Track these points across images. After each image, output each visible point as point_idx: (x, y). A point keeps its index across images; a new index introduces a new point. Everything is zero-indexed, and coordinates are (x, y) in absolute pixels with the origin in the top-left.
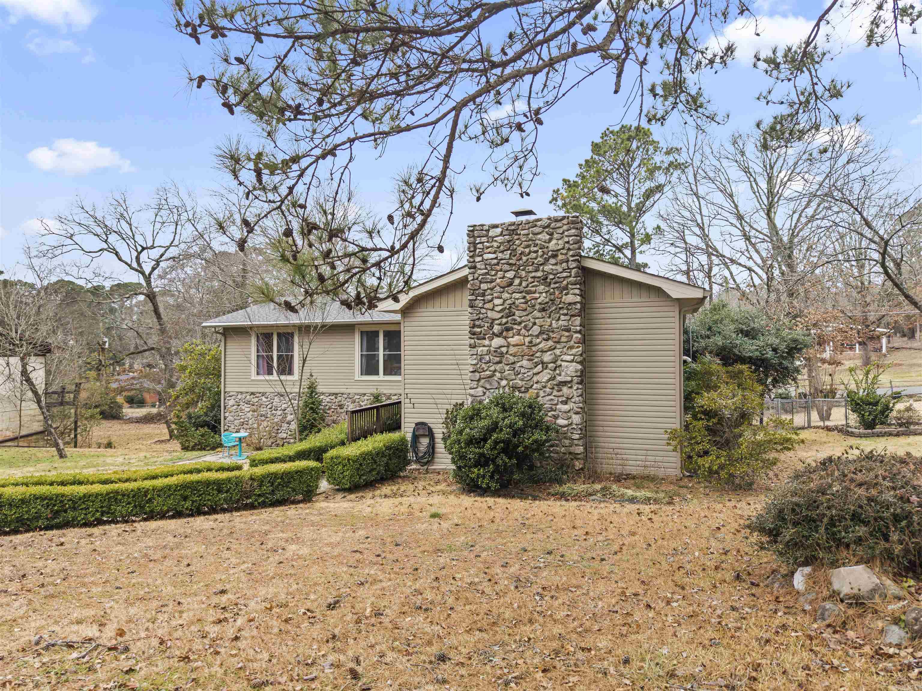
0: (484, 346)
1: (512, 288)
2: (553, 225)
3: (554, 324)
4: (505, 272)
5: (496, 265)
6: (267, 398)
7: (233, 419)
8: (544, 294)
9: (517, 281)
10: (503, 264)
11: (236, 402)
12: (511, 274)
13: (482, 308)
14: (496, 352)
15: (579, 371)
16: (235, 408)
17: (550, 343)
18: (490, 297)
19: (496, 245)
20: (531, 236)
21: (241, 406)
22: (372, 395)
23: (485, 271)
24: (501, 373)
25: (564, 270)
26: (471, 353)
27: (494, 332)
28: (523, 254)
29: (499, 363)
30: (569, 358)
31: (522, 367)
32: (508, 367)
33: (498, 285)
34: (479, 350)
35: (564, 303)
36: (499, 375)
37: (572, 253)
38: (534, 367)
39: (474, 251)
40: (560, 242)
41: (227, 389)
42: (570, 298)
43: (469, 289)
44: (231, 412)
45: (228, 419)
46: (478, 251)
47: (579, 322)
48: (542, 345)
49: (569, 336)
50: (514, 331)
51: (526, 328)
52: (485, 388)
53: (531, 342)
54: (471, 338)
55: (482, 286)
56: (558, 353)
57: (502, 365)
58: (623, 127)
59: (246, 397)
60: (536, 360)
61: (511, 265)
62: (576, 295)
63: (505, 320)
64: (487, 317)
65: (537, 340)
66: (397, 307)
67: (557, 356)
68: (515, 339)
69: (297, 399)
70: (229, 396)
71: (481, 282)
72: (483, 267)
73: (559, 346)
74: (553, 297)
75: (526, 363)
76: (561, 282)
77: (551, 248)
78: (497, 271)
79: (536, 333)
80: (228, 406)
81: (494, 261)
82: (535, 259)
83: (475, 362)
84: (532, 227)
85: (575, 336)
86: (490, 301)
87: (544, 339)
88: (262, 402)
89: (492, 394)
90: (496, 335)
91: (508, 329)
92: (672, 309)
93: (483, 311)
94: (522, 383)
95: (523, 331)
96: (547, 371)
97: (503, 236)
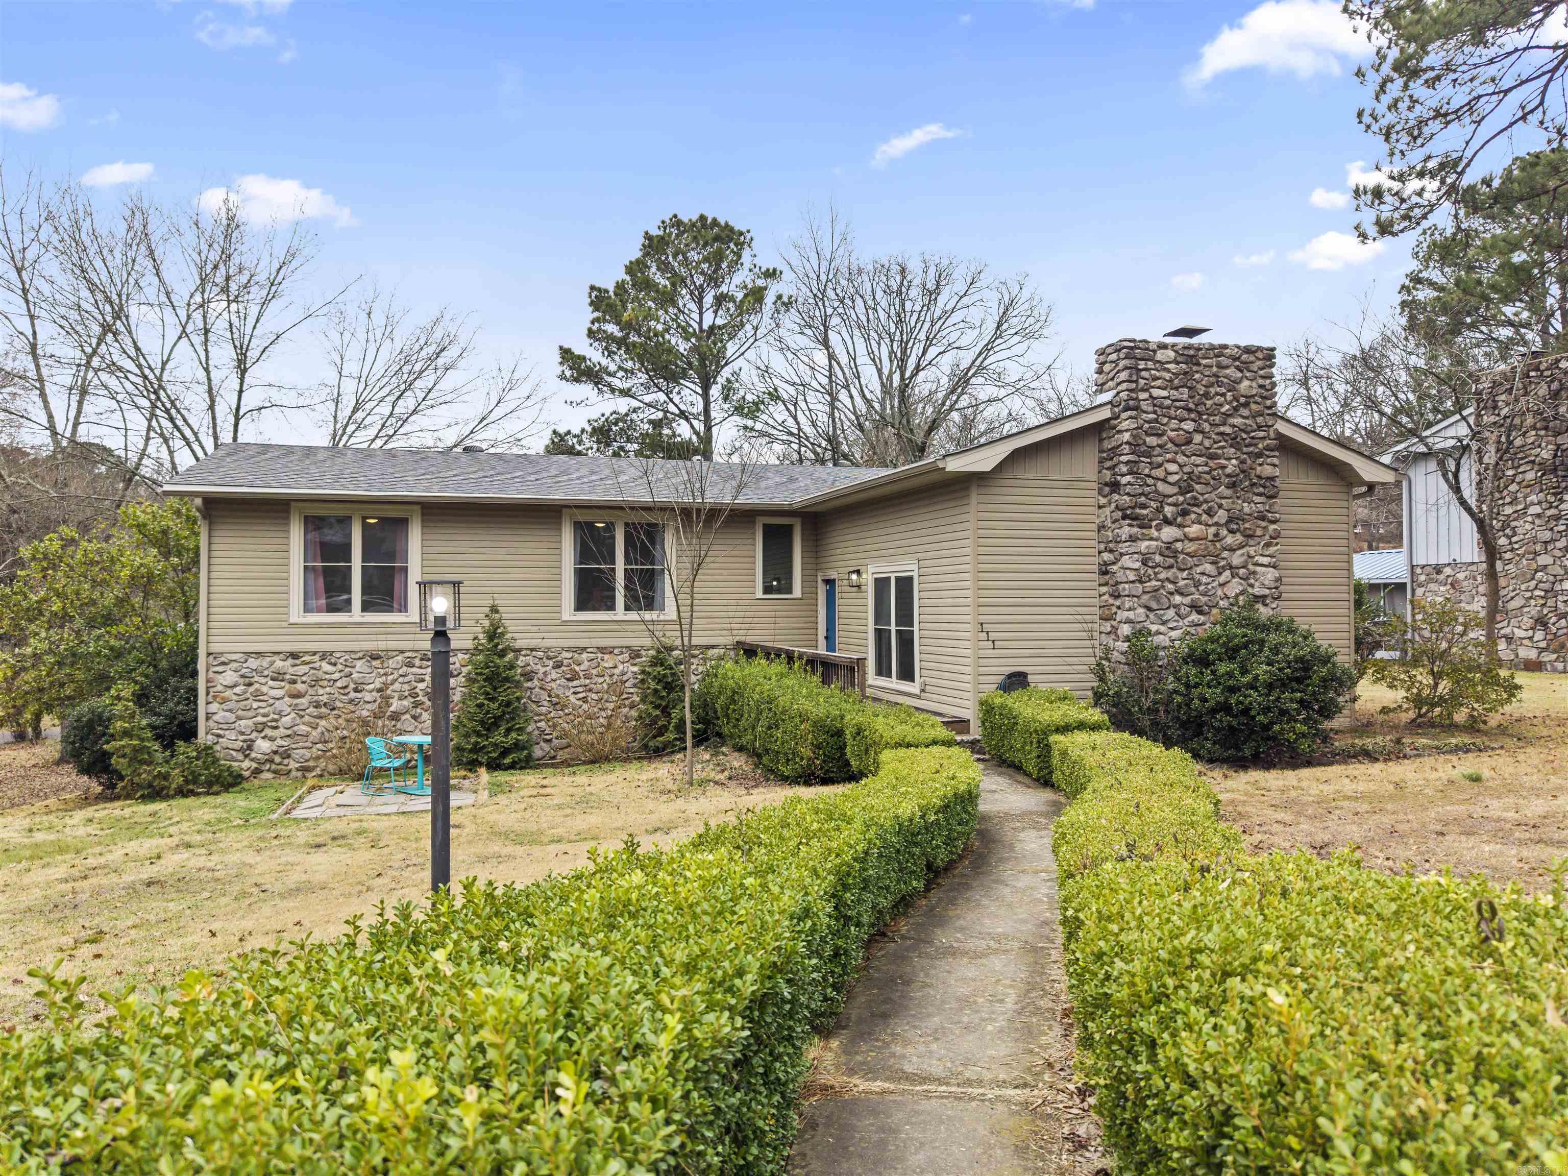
0: (1152, 539)
1: (1188, 449)
2: (1244, 357)
3: (1247, 508)
4: (1181, 421)
5: (1169, 408)
6: (335, 665)
7: (231, 717)
8: (1234, 462)
9: (1198, 438)
10: (1178, 408)
11: (242, 676)
12: (1189, 426)
13: (1149, 476)
14: (1169, 550)
15: (1279, 580)
16: (237, 690)
17: (1239, 536)
18: (1160, 459)
19: (1167, 376)
20: (1215, 369)
21: (256, 686)
22: (601, 650)
23: (1154, 416)
24: (1174, 583)
25: (1259, 427)
26: (1131, 550)
27: (1165, 516)
28: (1206, 395)
29: (1171, 567)
30: (1265, 560)
31: (1203, 574)
32: (1185, 574)
33: (1171, 440)
34: (1143, 545)
35: (1259, 477)
36: (1170, 587)
37: (1268, 403)
38: (1220, 574)
39: (1136, 382)
40: (1254, 384)
41: (215, 648)
42: (1268, 471)
43: (1127, 443)
44: (224, 701)
45: (215, 718)
46: (1142, 382)
47: (1276, 508)
48: (1230, 540)
49: (1265, 528)
50: (1193, 516)
51: (1210, 513)
52: (1149, 609)
53: (1216, 535)
54: (1130, 525)
55: (1148, 439)
56: (1252, 553)
57: (1174, 570)
58: (703, 218)
59: (273, 662)
60: (1222, 563)
61: (1190, 410)
62: (1275, 465)
63: (1181, 499)
64: (1156, 491)
65: (1224, 532)
66: (987, 466)
67: (1250, 557)
68: (1194, 530)
69: (417, 662)
70: (223, 663)
71: (1148, 434)
72: (1150, 409)
73: (1251, 542)
74: (1245, 467)
75: (1209, 568)
76: (1256, 445)
77: (1243, 392)
78: (1170, 418)
79: (1223, 521)
80: (219, 688)
81: (1168, 402)
82: (1221, 405)
83: (1137, 565)
84: (1216, 356)
85: (1272, 527)
86: (1160, 465)
87: (1232, 532)
88: (320, 674)
89: (1159, 617)
90: (1168, 522)
91: (1185, 513)
92: (1345, 496)
93: (1150, 481)
94: (1204, 599)
95: (1204, 517)
96: (1237, 580)
97: (1178, 363)
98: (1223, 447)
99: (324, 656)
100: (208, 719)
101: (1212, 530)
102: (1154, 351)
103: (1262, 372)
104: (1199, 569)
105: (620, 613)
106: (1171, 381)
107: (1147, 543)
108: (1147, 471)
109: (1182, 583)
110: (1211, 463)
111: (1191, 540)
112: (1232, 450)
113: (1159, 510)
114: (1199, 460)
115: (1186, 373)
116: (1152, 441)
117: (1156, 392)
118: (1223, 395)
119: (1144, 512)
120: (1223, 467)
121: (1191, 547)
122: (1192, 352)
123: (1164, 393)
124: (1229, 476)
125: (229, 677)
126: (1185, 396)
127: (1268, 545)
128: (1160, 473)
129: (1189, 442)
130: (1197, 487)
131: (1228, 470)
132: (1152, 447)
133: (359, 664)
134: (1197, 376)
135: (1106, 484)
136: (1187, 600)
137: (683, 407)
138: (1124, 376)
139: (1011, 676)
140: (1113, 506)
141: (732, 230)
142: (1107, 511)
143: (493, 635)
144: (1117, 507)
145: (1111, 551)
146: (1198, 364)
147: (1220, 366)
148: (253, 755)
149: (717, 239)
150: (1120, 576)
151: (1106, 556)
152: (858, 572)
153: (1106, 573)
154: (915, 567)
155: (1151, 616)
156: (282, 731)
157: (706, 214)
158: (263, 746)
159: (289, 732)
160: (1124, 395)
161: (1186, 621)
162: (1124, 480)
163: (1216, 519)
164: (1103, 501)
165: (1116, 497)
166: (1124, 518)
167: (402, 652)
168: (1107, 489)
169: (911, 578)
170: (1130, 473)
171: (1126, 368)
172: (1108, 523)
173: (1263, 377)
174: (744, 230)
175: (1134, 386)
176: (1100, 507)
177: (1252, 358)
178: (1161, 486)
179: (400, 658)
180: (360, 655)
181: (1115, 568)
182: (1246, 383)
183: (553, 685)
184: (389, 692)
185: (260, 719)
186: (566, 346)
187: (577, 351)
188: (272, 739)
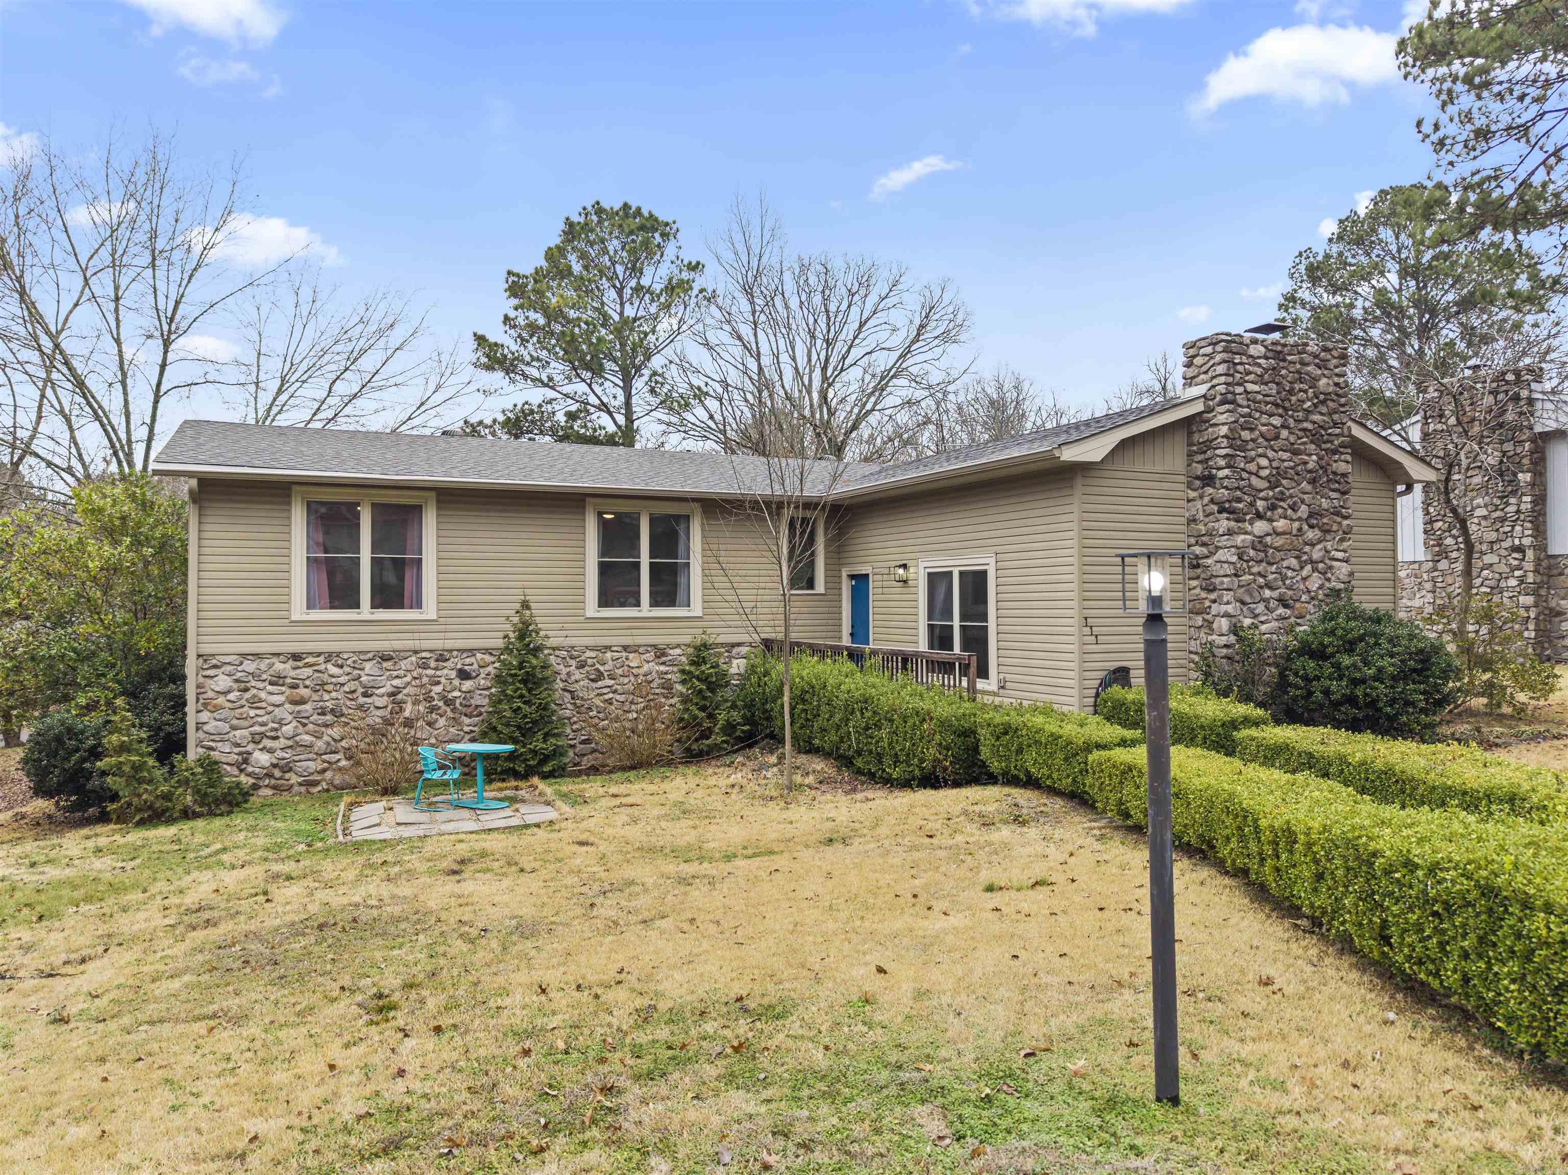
0: (1246, 533)
1: (1276, 444)
2: (1323, 355)
3: (1325, 503)
4: (1270, 416)
5: (1259, 402)
6: (341, 667)
7: (225, 727)
8: (1314, 457)
9: (1284, 433)
10: (1267, 403)
11: (237, 681)
12: (1277, 421)
13: (1243, 470)
14: (1260, 544)
15: (1351, 574)
16: (231, 696)
17: (1317, 531)
18: (1253, 453)
19: (1259, 371)
20: (1298, 366)
21: (254, 691)
22: (625, 648)
23: (1246, 410)
24: (1264, 577)
25: (1335, 424)
26: (1229, 544)
27: (1257, 510)
28: (1291, 392)
29: (1261, 561)
30: (1340, 555)
31: (1288, 568)
32: (1274, 568)
33: (1262, 435)
34: (1240, 539)
35: (1334, 473)
36: (1261, 580)
37: (1343, 400)
38: (1302, 568)
39: (1232, 375)
40: (1331, 382)
41: (206, 649)
42: (1342, 467)
43: (1225, 436)
44: (217, 708)
45: (206, 728)
46: (1238, 376)
47: (1349, 504)
48: (1311, 535)
49: (1340, 523)
50: (1280, 511)
51: (1294, 508)
52: (1243, 603)
53: (1300, 530)
54: (1228, 519)
55: (1243, 433)
56: (1329, 547)
57: (1264, 564)
58: (626, 206)
59: (271, 666)
60: (1305, 558)
61: (1277, 405)
62: (1348, 462)
63: (1271, 493)
64: (1250, 486)
65: (1306, 527)
66: (1097, 457)
67: (1327, 552)
68: (1281, 524)
69: (433, 664)
70: (215, 667)
71: (1243, 429)
72: (1245, 403)
73: (1328, 537)
74: (1323, 463)
75: (1293, 562)
76: (1332, 442)
77: (1322, 389)
78: (1262, 413)
79: (1305, 516)
80: (211, 694)
81: (1260, 397)
82: (1303, 402)
83: (1234, 559)
84: (1299, 353)
85: (1345, 522)
86: (1253, 460)
87: (1311, 527)
88: (325, 677)
89: (1252, 611)
90: (1260, 516)
91: (1273, 508)
92: (1390, 494)
93: (1245, 475)
94: (1290, 593)
95: (1289, 512)
96: (1316, 574)
97: (1267, 358)
98: (1304, 443)
99: (329, 657)
100: (197, 729)
101: (1296, 525)
102: (1247, 346)
103: (1337, 370)
104: (1285, 564)
105: (645, 609)
106: (1261, 376)
107: (1242, 537)
108: (1242, 466)
109: (1271, 577)
110: (1296, 459)
111: (1278, 534)
112: (1313, 446)
113: (1252, 504)
114: (1286, 456)
115: (1274, 369)
116: (1246, 435)
117: (1250, 387)
118: (1305, 391)
119: (1241, 506)
120: (1306, 463)
121: (1279, 541)
122: (1279, 348)
123: (1256, 388)
124: (1310, 471)
125: (223, 682)
126: (1274, 391)
127: (1342, 540)
128: (1252, 467)
129: (1277, 437)
130: (1284, 482)
131: (1311, 466)
132: (1247, 441)
133: (368, 666)
134: (1283, 372)
135: (1197, 478)
136: (1275, 594)
137: (605, 400)
138: (1221, 369)
139: (1116, 671)
140: (1206, 500)
141: (656, 220)
142: (1199, 504)
143: (524, 631)
144: (1212, 501)
145: (1204, 544)
146: (1284, 360)
147: (1303, 364)
148: (250, 769)
149: (642, 228)
150: (1217, 569)
151: (1198, 550)
152: (904, 566)
153: (1198, 566)
154: (993, 560)
155: (1245, 609)
156: (283, 742)
157: (630, 203)
158: (262, 759)
159: (290, 743)
160: (1222, 389)
161: (1274, 615)
162: (1221, 474)
163: (1299, 514)
164: (1192, 494)
165: (1210, 490)
166: (1220, 512)
167: (416, 652)
168: (1198, 483)
169: (984, 573)
170: (1228, 466)
171: (1224, 361)
172: (1200, 516)
173: (1337, 375)
174: (670, 221)
175: (1230, 379)
176: (1189, 501)
177: (1329, 357)
178: (1255, 481)
179: (413, 659)
180: (370, 655)
181: (1209, 561)
182: (1324, 381)
183: (577, 686)
184: (400, 697)
185: (257, 729)
186: (480, 333)
187: (492, 339)
188: (271, 751)
